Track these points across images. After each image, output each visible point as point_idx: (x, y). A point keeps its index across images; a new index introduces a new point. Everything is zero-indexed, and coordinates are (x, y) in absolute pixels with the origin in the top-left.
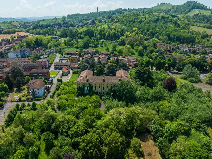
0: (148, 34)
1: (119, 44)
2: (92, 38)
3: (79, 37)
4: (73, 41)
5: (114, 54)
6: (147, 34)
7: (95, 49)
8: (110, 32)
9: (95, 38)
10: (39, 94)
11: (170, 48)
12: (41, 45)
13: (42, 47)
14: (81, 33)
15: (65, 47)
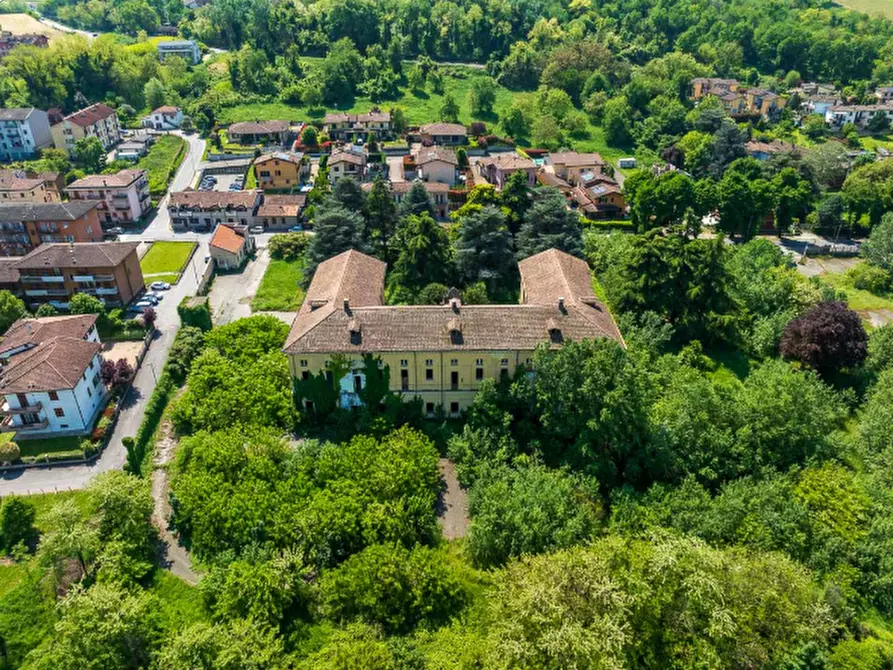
0: (647, 28)
1: (503, 82)
2: (369, 49)
3: (303, 41)
4: (274, 65)
5: (483, 139)
6: (639, 31)
7: (386, 108)
8: (459, 18)
9: (384, 51)
10: (62, 420)
11: (759, 104)
12: (111, 89)
13: (112, 99)
14: (313, 26)
15: (233, 96)
